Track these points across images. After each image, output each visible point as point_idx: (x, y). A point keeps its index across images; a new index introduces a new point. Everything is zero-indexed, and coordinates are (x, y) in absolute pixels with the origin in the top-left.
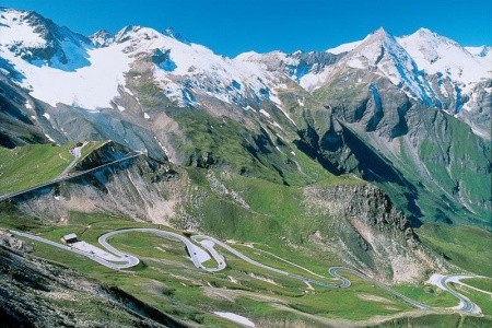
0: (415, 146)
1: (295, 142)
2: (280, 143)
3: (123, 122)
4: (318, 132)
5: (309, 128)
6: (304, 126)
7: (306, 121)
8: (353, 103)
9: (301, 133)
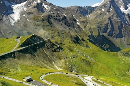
0: (125, 40)
1: (88, 39)
2: (83, 40)
3: (28, 32)
4: (95, 36)
5: (92, 34)
6: (90, 34)
7: (90, 32)
8: (103, 25)
9: (89, 36)
